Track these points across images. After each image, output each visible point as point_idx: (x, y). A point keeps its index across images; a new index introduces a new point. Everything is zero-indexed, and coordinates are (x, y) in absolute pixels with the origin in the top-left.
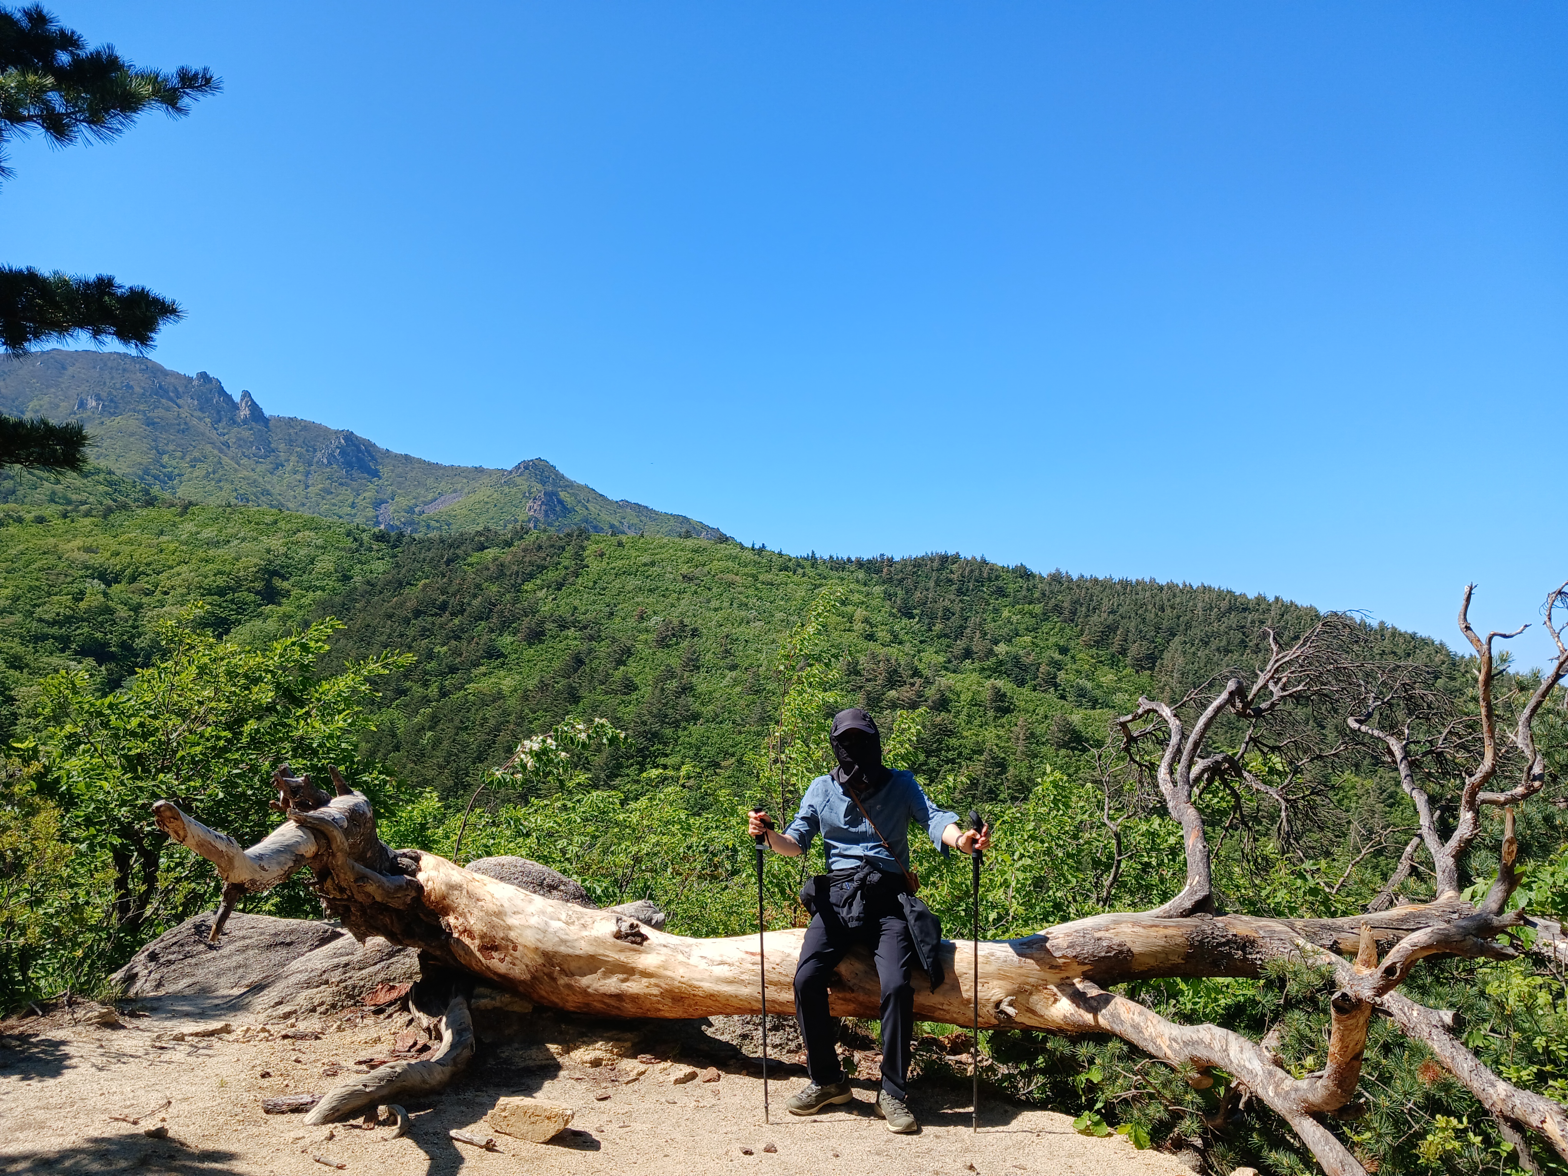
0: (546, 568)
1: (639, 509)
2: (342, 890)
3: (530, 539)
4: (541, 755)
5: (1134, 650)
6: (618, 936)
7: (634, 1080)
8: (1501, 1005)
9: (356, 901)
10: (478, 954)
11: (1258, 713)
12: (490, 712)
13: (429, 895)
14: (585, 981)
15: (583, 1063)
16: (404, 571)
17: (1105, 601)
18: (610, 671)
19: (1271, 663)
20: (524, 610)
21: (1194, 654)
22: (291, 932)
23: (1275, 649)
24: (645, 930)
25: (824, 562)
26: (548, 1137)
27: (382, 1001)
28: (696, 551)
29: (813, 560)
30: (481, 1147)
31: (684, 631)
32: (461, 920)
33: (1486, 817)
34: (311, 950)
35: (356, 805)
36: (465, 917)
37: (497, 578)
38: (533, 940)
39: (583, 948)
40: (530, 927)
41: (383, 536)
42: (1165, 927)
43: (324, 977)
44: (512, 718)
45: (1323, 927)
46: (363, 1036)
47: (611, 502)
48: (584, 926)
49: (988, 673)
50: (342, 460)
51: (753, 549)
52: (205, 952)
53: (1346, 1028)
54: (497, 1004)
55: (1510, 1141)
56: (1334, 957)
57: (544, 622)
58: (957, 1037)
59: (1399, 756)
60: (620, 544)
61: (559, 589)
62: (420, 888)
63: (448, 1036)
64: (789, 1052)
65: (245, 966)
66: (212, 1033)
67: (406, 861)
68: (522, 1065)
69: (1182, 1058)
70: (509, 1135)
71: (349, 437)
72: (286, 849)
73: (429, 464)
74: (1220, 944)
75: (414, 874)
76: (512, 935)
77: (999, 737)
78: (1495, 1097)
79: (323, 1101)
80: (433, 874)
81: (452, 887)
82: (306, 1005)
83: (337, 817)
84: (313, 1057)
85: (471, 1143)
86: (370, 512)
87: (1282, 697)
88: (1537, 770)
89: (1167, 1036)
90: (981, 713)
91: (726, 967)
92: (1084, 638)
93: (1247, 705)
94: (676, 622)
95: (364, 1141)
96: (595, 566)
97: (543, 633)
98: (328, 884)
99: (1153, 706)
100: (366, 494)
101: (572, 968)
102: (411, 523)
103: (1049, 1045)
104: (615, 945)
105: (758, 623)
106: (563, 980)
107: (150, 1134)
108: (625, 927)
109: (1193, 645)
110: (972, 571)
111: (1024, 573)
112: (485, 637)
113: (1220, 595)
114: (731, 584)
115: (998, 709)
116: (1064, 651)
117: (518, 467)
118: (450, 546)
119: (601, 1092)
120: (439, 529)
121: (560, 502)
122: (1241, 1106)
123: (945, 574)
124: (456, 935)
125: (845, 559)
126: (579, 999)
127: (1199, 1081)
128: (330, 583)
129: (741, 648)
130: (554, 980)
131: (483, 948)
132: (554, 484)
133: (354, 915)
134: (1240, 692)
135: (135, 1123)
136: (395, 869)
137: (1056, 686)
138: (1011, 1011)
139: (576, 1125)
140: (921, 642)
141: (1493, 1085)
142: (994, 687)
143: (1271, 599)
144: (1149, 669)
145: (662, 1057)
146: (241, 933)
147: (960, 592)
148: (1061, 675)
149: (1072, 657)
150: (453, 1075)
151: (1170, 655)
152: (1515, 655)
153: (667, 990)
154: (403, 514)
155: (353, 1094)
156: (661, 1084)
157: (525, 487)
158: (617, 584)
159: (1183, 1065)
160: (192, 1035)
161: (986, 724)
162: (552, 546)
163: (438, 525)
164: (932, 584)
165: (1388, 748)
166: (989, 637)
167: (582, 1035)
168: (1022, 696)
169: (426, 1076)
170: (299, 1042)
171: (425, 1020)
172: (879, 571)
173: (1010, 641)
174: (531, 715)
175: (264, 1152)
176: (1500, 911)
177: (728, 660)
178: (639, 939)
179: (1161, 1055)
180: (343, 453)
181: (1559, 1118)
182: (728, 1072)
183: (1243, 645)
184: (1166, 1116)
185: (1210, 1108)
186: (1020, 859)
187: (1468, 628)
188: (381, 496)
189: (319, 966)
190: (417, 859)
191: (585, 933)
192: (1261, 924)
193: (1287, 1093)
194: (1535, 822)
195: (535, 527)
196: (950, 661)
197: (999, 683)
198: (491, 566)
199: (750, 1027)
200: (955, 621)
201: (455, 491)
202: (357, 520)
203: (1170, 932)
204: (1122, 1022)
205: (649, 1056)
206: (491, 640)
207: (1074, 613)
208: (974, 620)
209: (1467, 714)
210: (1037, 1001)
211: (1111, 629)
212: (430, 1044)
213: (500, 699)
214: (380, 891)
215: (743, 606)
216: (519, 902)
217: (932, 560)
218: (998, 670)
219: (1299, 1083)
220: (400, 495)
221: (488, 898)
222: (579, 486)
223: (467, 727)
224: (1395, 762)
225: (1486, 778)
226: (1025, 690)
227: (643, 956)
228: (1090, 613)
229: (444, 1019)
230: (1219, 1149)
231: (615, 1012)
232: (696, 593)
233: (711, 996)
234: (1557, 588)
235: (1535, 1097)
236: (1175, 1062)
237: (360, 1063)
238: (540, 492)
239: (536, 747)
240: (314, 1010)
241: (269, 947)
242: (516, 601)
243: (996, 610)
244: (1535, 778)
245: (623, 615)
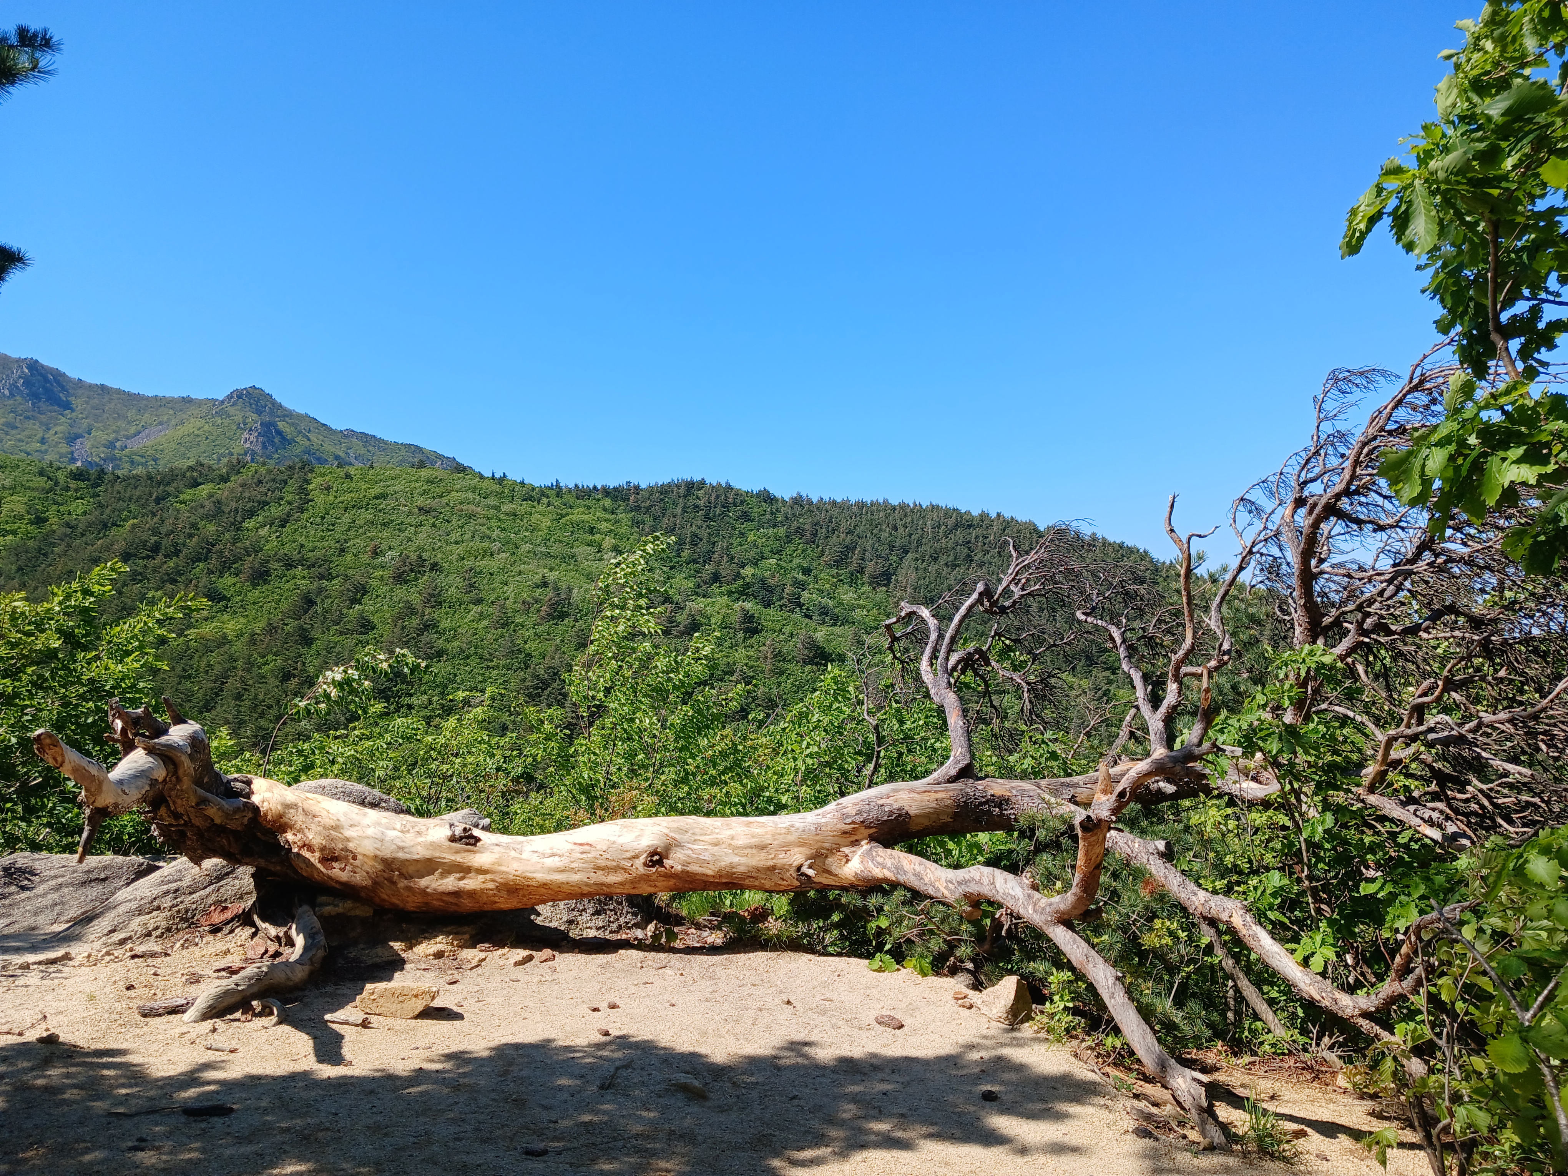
0: (268, 503)
1: (366, 438)
2: (176, 816)
3: (247, 475)
4: (345, 684)
5: (870, 567)
6: (453, 839)
7: (477, 966)
8: (1200, 833)
9: (193, 825)
10: (319, 866)
11: (1003, 610)
12: (214, 658)
13: (266, 815)
14: (424, 882)
15: (427, 956)
16: (108, 511)
17: (843, 523)
18: (345, 611)
19: (1012, 567)
20: (245, 549)
21: (925, 569)
22: (105, 868)
23: (1015, 555)
24: (476, 832)
25: (570, 491)
26: (417, 1012)
27: (217, 921)
28: (432, 482)
29: (558, 490)
30: (357, 1025)
31: (423, 566)
32: (299, 836)
33: (1188, 687)
34: (128, 884)
35: (195, 732)
36: (303, 833)
37: (214, 516)
38: (371, 849)
39: (420, 852)
40: (367, 837)
41: (81, 474)
42: (936, 792)
43: (156, 903)
44: (240, 663)
45: (1063, 784)
46: (211, 950)
47: (334, 432)
48: (419, 833)
49: (736, 595)
50: (26, 391)
51: (493, 478)
52: (18, 893)
53: (1090, 844)
54: (340, 910)
55: (1207, 936)
56: (1073, 807)
57: (268, 562)
58: (756, 909)
59: (1118, 641)
60: (348, 476)
61: (283, 526)
62: (256, 809)
63: (300, 941)
64: (611, 932)
65: (62, 903)
66: (53, 962)
67: (239, 785)
68: (370, 962)
69: (957, 895)
70: (379, 1015)
71: (34, 365)
72: (141, 775)
73: (129, 394)
74: (981, 804)
75: (248, 795)
76: (351, 846)
77: (749, 657)
78: (1197, 903)
79: (198, 1001)
80: (268, 795)
81: (288, 806)
82: (141, 930)
83: (181, 743)
84: (169, 971)
85: (347, 1023)
86: (64, 448)
87: (1022, 596)
88: (1226, 647)
89: (943, 879)
90: (731, 635)
91: (557, 859)
92: (824, 558)
93: (994, 604)
94: (413, 557)
95: (246, 1031)
96: (320, 499)
97: (267, 573)
98: (163, 811)
99: (914, 608)
100: (59, 429)
101: (410, 872)
102: (113, 459)
103: (843, 900)
104: (450, 848)
105: (503, 555)
106: (403, 883)
107: (41, 1040)
108: (458, 831)
109: (923, 561)
110: (718, 497)
111: (767, 497)
112: (204, 579)
113: (948, 513)
114: (471, 516)
115: (747, 630)
116: (807, 571)
117: (230, 397)
118: (159, 484)
119: (448, 978)
120: (145, 464)
121: (279, 433)
122: (1003, 933)
123: (691, 501)
124: (295, 850)
125: (591, 487)
126: (419, 899)
127: (971, 913)
128: (23, 526)
129: (485, 582)
130: (394, 883)
131: (324, 860)
132: (272, 413)
133: (190, 839)
134: (987, 593)
135: (20, 1034)
136: (229, 792)
137: (801, 605)
138: (811, 872)
139: (437, 1003)
140: (672, 568)
141: (1196, 894)
142: (743, 610)
143: (993, 515)
144: (885, 585)
145: (500, 945)
146: (52, 873)
147: (707, 517)
148: (805, 595)
149: (815, 577)
150: (311, 973)
151: (904, 571)
152: (1209, 554)
153: (502, 884)
154: (102, 449)
155: (227, 993)
156: (502, 967)
157: (239, 418)
158: (347, 518)
159: (958, 901)
160: (35, 963)
161: (736, 645)
162: (274, 480)
163: (143, 460)
164: (679, 510)
165: (1110, 635)
166: (736, 560)
167: (424, 931)
168: (771, 616)
169: (290, 975)
170: (150, 960)
171: (273, 931)
172: (626, 499)
173: (756, 564)
174: (260, 660)
175: (155, 1047)
176: (1200, 744)
177: (471, 595)
178: (472, 841)
179: (939, 895)
180: (27, 383)
181: (1242, 912)
182: (560, 952)
183: (969, 559)
184: (945, 947)
185: (980, 937)
186: (807, 748)
187: (1172, 531)
188: (75, 430)
189: (149, 894)
190: (249, 783)
191: (421, 840)
192: (1013, 785)
193: (1043, 909)
194: (1225, 691)
195: (252, 460)
196: (699, 586)
197: (748, 605)
198: (206, 503)
199: (575, 913)
200: (703, 547)
201: (161, 424)
202: (48, 458)
203: (940, 795)
204: (905, 872)
205: (487, 945)
206: (211, 582)
207: (815, 535)
208: (721, 545)
209: (1171, 604)
210: (832, 862)
211: (850, 548)
212: (281, 950)
213: (224, 644)
214: (220, 813)
215: (485, 537)
216: (354, 816)
217: (678, 486)
218: (744, 592)
219: (1053, 900)
220: (98, 429)
221: (324, 814)
222: (299, 416)
223: (190, 676)
224: (1115, 647)
225: (1186, 655)
226: (771, 611)
227: (478, 855)
228: (830, 534)
229: (294, 926)
230: (988, 968)
231: (454, 908)
232: (434, 525)
233: (544, 885)
234: (1239, 496)
235: (1225, 899)
236: (951, 900)
237: (219, 971)
238: (256, 422)
239: (338, 677)
240: (149, 934)
241: (83, 884)
242: (235, 540)
243: (742, 534)
244: (1224, 653)
245: (355, 551)
